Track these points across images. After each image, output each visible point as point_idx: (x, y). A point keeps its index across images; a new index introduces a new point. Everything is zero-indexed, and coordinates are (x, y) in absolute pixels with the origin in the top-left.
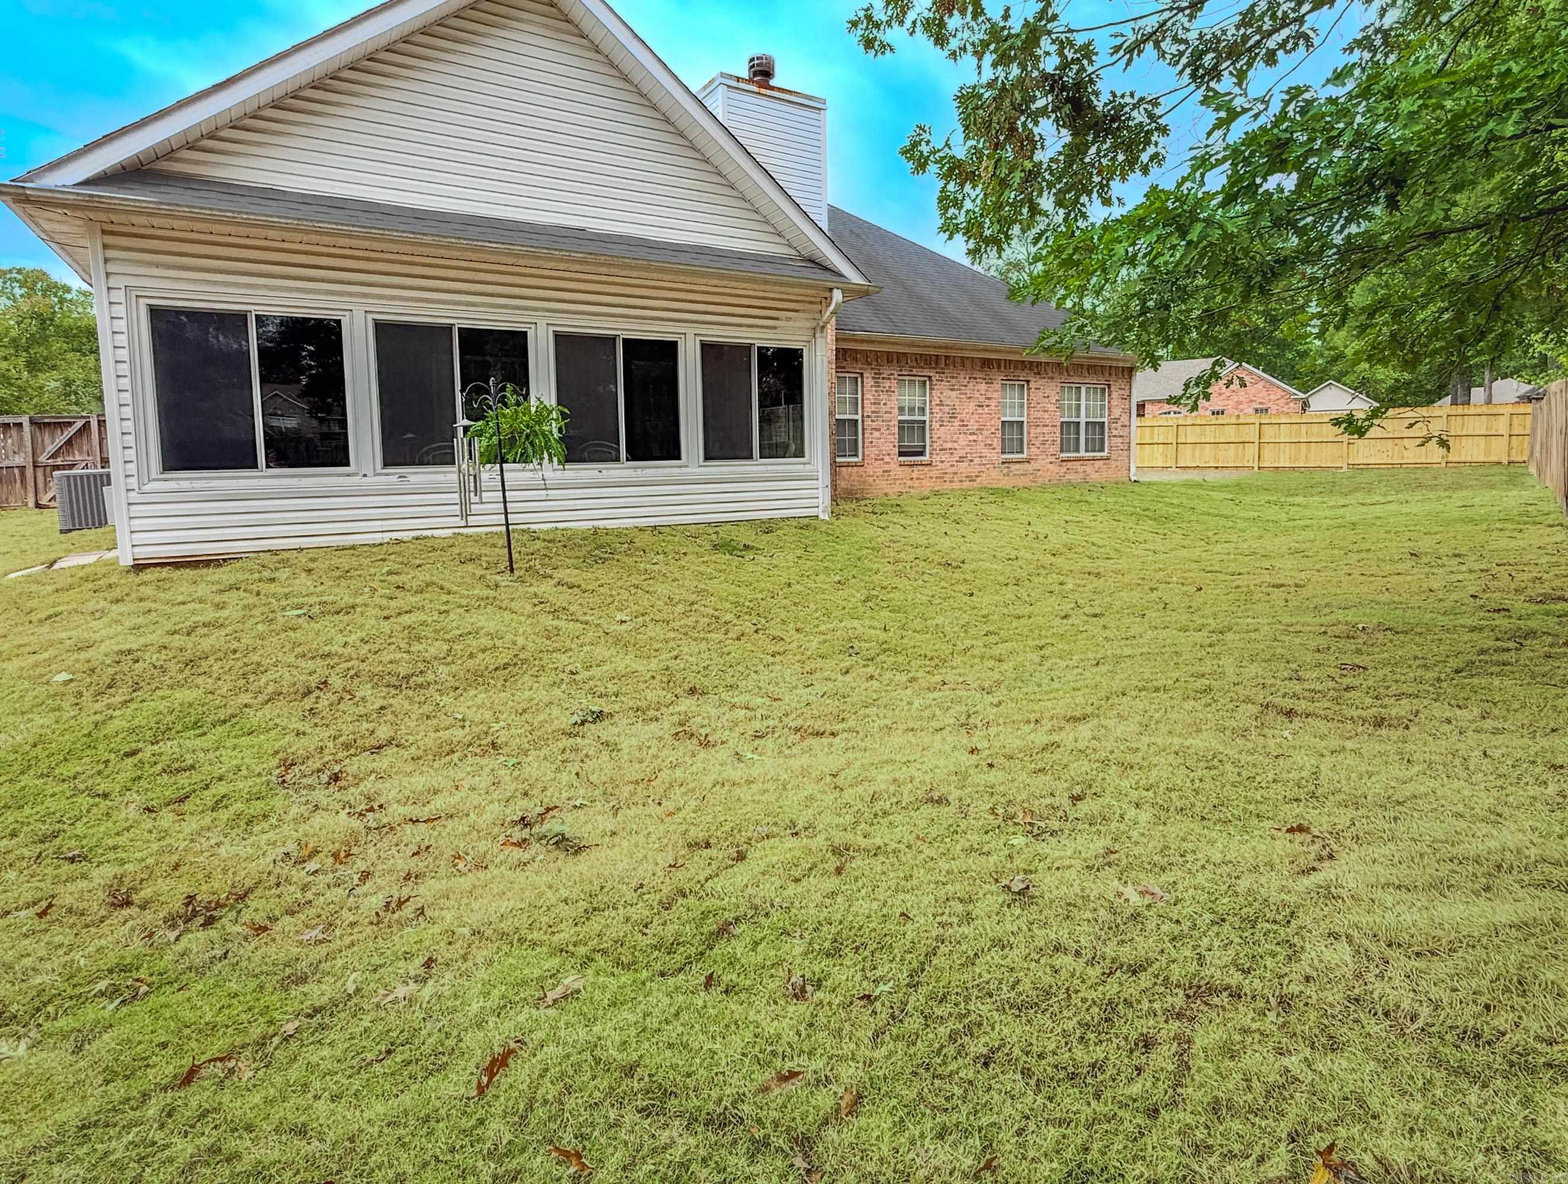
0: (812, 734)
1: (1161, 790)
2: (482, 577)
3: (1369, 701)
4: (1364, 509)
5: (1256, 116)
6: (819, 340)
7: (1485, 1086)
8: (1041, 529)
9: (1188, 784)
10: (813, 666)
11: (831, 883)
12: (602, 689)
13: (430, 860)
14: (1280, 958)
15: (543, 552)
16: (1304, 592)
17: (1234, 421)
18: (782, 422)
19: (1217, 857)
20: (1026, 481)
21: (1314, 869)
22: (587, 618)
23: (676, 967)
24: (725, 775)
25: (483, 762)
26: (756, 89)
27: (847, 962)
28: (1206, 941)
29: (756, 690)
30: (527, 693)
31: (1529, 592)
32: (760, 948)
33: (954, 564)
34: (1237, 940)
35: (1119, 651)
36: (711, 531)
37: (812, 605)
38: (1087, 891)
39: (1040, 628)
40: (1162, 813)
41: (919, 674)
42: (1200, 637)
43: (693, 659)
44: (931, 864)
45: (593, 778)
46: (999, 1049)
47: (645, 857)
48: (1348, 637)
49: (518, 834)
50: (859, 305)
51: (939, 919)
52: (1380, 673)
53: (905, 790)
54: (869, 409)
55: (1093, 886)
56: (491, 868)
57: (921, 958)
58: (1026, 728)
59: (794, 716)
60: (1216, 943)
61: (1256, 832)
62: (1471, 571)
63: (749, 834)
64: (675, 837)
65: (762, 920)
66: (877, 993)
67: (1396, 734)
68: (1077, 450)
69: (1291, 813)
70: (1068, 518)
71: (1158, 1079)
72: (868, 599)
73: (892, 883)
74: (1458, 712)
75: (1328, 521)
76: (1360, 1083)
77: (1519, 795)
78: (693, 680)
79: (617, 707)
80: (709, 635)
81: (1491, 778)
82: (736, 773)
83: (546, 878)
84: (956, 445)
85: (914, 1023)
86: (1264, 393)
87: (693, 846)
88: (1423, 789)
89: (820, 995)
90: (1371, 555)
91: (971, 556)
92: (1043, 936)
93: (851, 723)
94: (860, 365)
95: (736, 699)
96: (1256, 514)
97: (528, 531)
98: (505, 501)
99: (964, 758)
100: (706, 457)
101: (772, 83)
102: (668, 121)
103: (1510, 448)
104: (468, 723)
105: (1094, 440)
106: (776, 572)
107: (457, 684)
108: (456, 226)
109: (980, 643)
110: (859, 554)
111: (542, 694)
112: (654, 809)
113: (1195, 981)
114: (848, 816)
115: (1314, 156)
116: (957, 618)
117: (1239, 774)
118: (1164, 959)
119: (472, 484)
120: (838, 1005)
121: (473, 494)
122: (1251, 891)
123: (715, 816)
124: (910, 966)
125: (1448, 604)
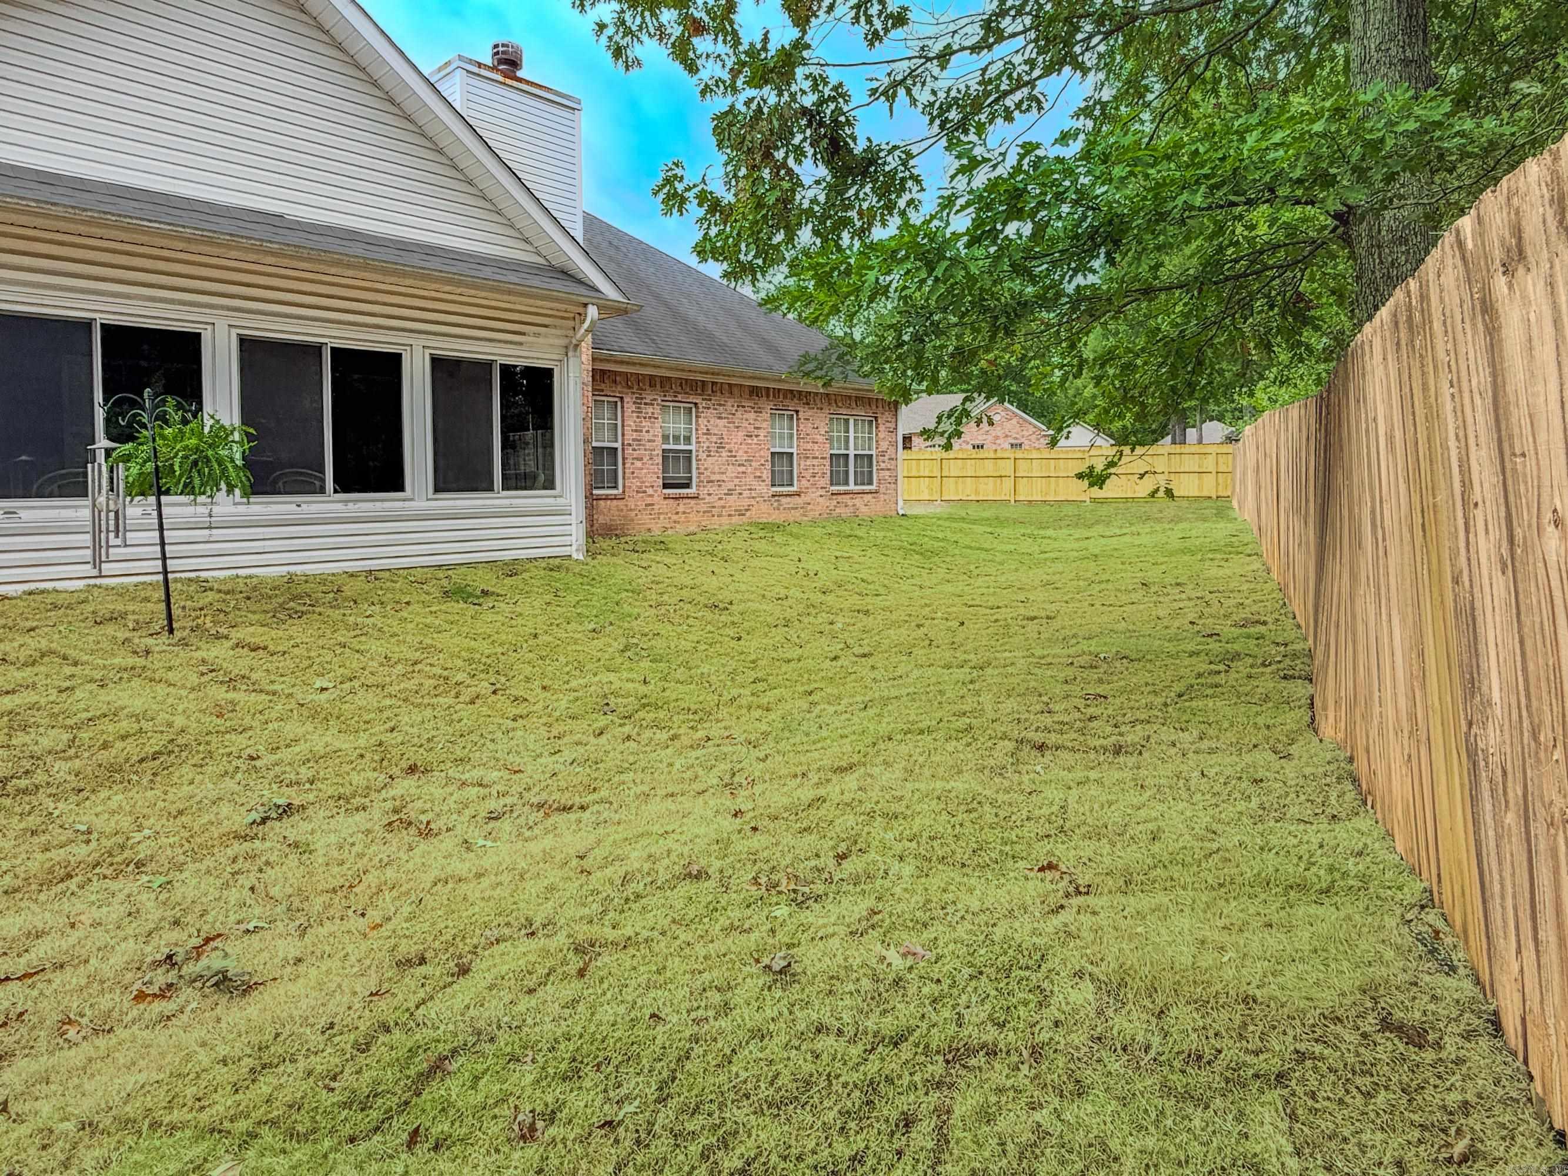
0: (558, 809)
1: (923, 840)
2: (127, 640)
3: (1109, 729)
4: (1103, 541)
5: (995, 167)
6: (571, 360)
7: (1207, 1107)
8: (812, 565)
9: (950, 830)
10: (561, 729)
11: (569, 990)
12: (293, 777)
13: (24, 1030)
14: (1032, 1005)
15: (217, 606)
16: (1056, 624)
17: (992, 455)
18: (530, 450)
19: (975, 905)
20: (797, 514)
21: (1062, 907)
22: (276, 687)
23: (370, 1127)
24: (449, 870)
25: (114, 885)
26: (500, 78)
27: (587, 1083)
28: (964, 998)
29: (492, 763)
30: (186, 788)
31: (1234, 617)
32: (482, 1083)
33: (721, 606)
34: (994, 993)
35: (886, 693)
36: (441, 574)
37: (562, 659)
38: (850, 960)
39: (809, 672)
40: (925, 865)
41: (682, 731)
42: (961, 674)
43: (415, 730)
44: (687, 951)
45: (275, 891)
46: (754, 1159)
47: (340, 986)
48: (1091, 667)
49: (161, 978)
50: (618, 323)
51: (693, 1015)
52: (1118, 701)
53: (660, 867)
54: (630, 436)
55: (856, 954)
56: (119, 1031)
57: (673, 1066)
58: (793, 783)
59: (536, 789)
60: (974, 999)
61: (1012, 874)
62: (1190, 599)
63: (475, 941)
64: (379, 955)
65: (487, 1047)
66: (620, 1117)
67: (1131, 761)
68: (847, 483)
69: (1041, 852)
70: (838, 554)
71: (918, 1161)
72: (626, 649)
73: (643, 980)
74: (1181, 734)
75: (1075, 554)
76: (1103, 1127)
77: (1229, 812)
78: (415, 756)
79: (311, 797)
80: (435, 701)
81: (1208, 797)
82: (461, 867)
83: (199, 1033)
84: (724, 477)
85: (661, 1146)
86: (1018, 428)
87: (405, 964)
88: (1154, 814)
89: (552, 1131)
90: (1110, 586)
91: (739, 596)
92: (804, 1019)
93: (604, 793)
94: (619, 388)
95: (467, 776)
96: (1012, 547)
97: (197, 580)
98: (163, 544)
99: (726, 823)
100: (437, 490)
101: (520, 74)
102: (392, 101)
103: (1218, 484)
104: (95, 835)
105: (862, 473)
106: (520, 621)
107: (82, 785)
108: (100, 198)
109: (747, 692)
110: (617, 598)
111: (208, 789)
112: (357, 923)
113: (954, 1045)
114: (595, 906)
115: (1045, 209)
116: (723, 665)
117: (996, 815)
118: (924, 1025)
119: (112, 522)
120: (575, 1140)
121: (112, 535)
122: (1006, 939)
123: (433, 924)
124: (660, 1078)
125: (1172, 631)
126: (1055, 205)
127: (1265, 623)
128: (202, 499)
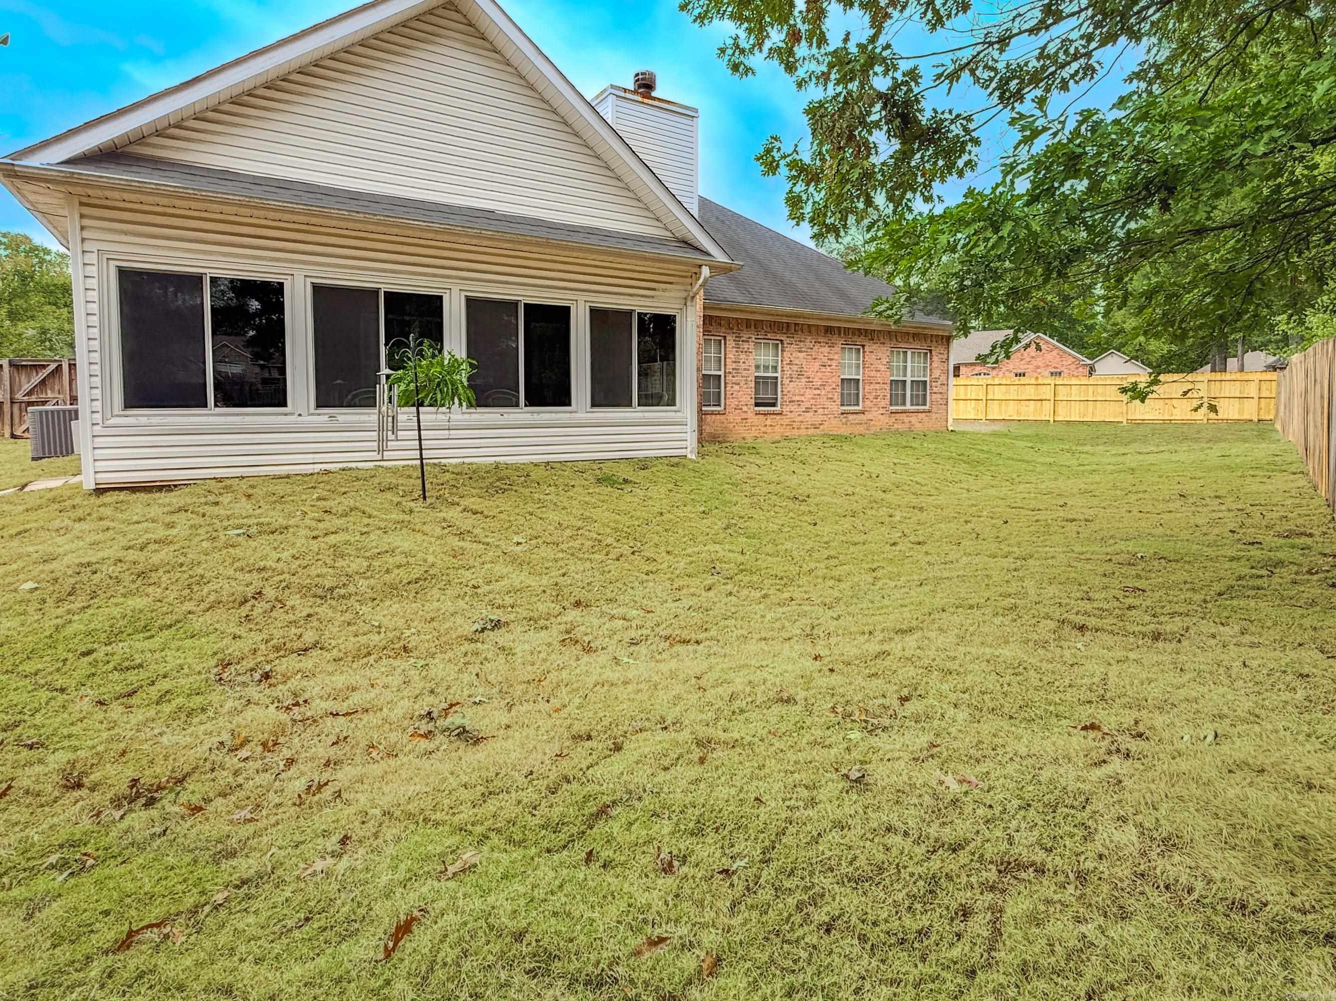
0: (680, 642)
1: (975, 694)
2: (398, 503)
3: (1147, 618)
4: (1141, 457)
5: (1055, 134)
6: (689, 308)
7: (1250, 950)
8: (874, 470)
9: (999, 688)
10: (681, 583)
11: (695, 771)
12: (501, 602)
13: (348, 748)
14: (1077, 838)
15: (452, 483)
16: (1094, 526)
17: (1033, 381)
18: (657, 377)
19: (1023, 751)
20: (861, 429)
21: (1104, 762)
22: (489, 540)
23: (560, 844)
24: (604, 677)
25: (396, 663)
26: (640, 99)
27: (709, 840)
28: (1014, 823)
29: (632, 604)
30: (436, 604)
31: (1277, 528)
32: (634, 827)
33: (801, 498)
34: (1041, 823)
35: (939, 574)
36: (595, 467)
37: (680, 531)
38: (914, 780)
39: (873, 554)
40: (977, 712)
41: (770, 592)
42: (1008, 563)
43: (579, 576)
44: (781, 755)
45: (491, 678)
46: (839, 918)
47: (535, 748)
48: (1129, 564)
49: (424, 727)
50: (723, 279)
51: (788, 803)
52: (1157, 595)
53: (758, 691)
54: (730, 366)
55: (919, 776)
56: (402, 757)
57: (773, 838)
58: (862, 639)
59: (664, 626)
60: (1023, 825)
61: (1056, 730)
62: (1229, 510)
63: (625, 728)
64: (562, 730)
65: (636, 803)
66: (734, 868)
67: (1171, 646)
68: (904, 404)
69: (1085, 714)
70: (896, 461)
71: (975, 944)
72: (728, 527)
73: (748, 771)
74: (1221, 628)
75: (1113, 467)
76: (1146, 948)
77: (1273, 699)
78: (578, 594)
79: (512, 617)
80: (592, 556)
81: (1250, 685)
82: (613, 675)
83: (448, 766)
84: (803, 398)
85: (765, 895)
86: (1058, 359)
87: (577, 738)
89: (685, 869)
90: (1147, 496)
91: (815, 491)
92: (877, 819)
93: (713, 633)
94: (723, 330)
95: (615, 611)
96: (1052, 460)
97: (439, 465)
98: (420, 439)
99: (809, 664)
100: (594, 405)
101: (654, 94)
102: (566, 123)
103: (1259, 409)
104: (383, 630)
105: (918, 396)
106: (650, 503)
107: (375, 596)
108: (385, 206)
109: (822, 565)
110: (721, 488)
111: (449, 606)
112: (543, 706)
113: (1006, 859)
114: (710, 714)
115: (1103, 166)
116: (803, 544)
117: (1041, 680)
118: (979, 839)
119: (390, 424)
120: (701, 879)
121: (390, 433)
122: (1051, 781)
123: (596, 713)
124: (763, 845)
125: (1211, 538)
126: (1113, 163)
127: (1311, 535)
128: (443, 409)
